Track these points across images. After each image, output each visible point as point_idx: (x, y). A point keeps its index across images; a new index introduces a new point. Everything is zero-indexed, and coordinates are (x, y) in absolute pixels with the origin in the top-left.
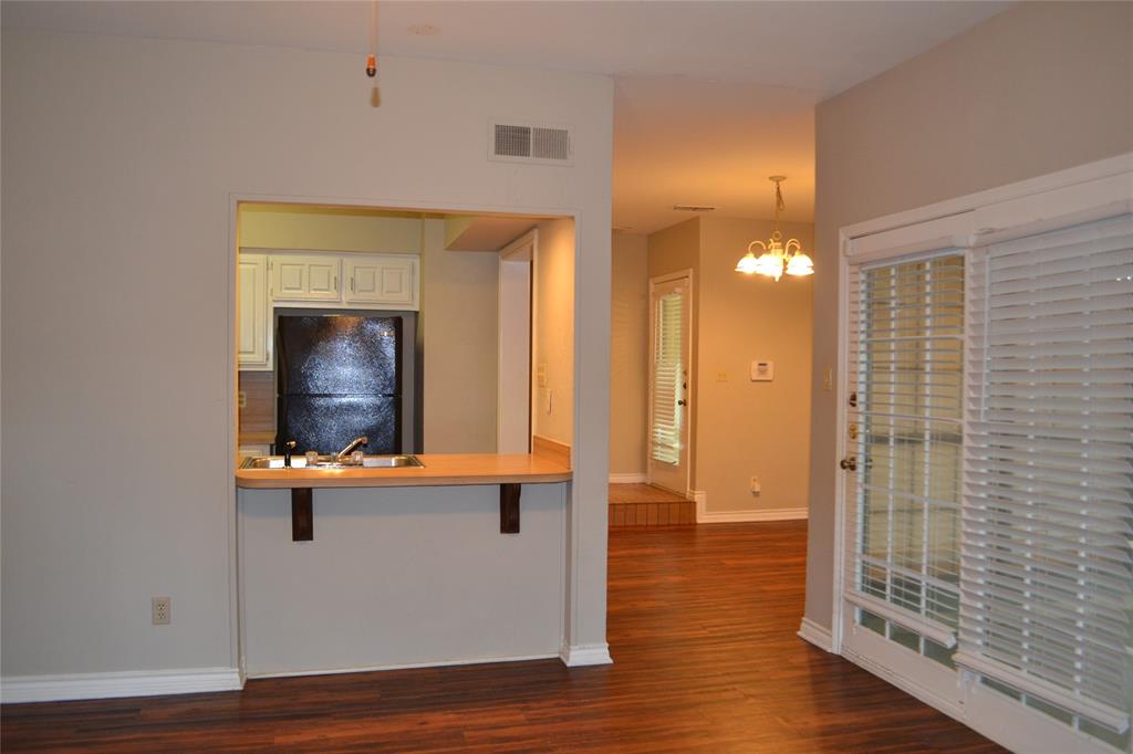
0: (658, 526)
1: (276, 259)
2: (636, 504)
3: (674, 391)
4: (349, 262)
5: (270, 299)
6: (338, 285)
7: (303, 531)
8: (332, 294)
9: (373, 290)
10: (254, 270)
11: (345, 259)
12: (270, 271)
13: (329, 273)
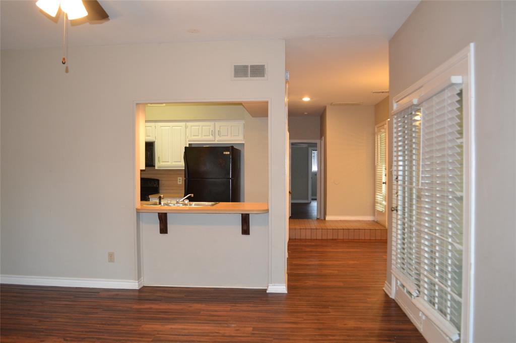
0: (370, 240)
1: (189, 124)
2: (365, 229)
3: (381, 177)
4: (218, 124)
5: (187, 140)
6: (213, 133)
7: (164, 230)
8: (211, 137)
9: (227, 136)
10: (181, 129)
11: (216, 123)
12: (187, 129)
13: (210, 129)
